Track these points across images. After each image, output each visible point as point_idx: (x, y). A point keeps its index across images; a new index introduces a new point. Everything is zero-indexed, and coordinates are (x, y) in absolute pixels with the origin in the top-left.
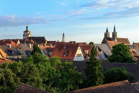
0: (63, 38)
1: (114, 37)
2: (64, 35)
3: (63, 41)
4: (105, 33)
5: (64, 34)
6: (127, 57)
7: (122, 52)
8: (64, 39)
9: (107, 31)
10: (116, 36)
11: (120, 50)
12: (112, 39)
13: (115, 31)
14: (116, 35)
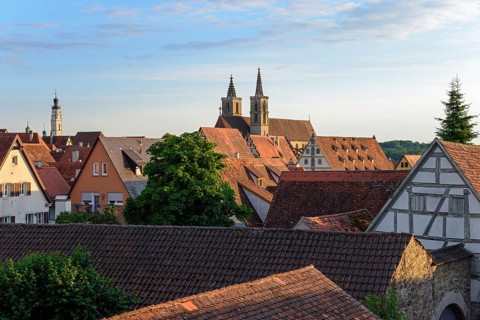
0: (54, 117)
1: (256, 115)
2: (59, 104)
3: (54, 130)
4: (223, 99)
5: (56, 101)
6: (205, 191)
7: (187, 170)
8: (58, 123)
9: (231, 91)
10: (266, 113)
11: (177, 161)
12: (249, 123)
13: (262, 93)
14: (265, 106)
